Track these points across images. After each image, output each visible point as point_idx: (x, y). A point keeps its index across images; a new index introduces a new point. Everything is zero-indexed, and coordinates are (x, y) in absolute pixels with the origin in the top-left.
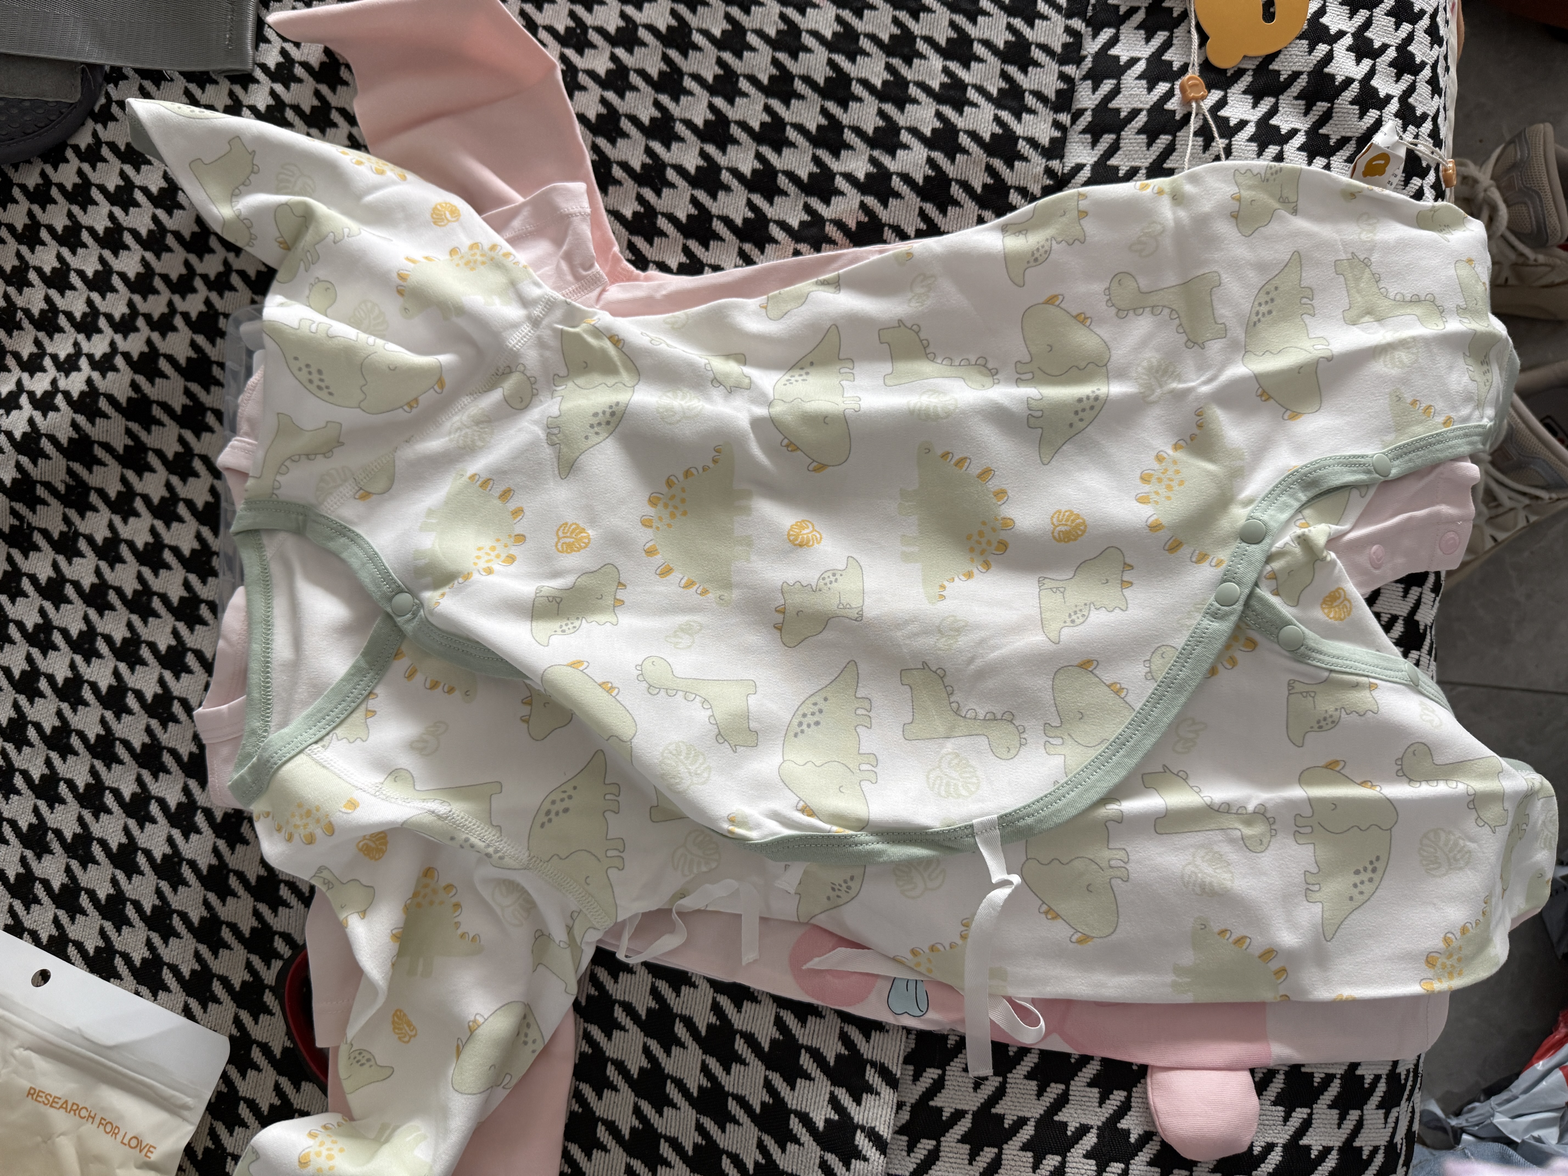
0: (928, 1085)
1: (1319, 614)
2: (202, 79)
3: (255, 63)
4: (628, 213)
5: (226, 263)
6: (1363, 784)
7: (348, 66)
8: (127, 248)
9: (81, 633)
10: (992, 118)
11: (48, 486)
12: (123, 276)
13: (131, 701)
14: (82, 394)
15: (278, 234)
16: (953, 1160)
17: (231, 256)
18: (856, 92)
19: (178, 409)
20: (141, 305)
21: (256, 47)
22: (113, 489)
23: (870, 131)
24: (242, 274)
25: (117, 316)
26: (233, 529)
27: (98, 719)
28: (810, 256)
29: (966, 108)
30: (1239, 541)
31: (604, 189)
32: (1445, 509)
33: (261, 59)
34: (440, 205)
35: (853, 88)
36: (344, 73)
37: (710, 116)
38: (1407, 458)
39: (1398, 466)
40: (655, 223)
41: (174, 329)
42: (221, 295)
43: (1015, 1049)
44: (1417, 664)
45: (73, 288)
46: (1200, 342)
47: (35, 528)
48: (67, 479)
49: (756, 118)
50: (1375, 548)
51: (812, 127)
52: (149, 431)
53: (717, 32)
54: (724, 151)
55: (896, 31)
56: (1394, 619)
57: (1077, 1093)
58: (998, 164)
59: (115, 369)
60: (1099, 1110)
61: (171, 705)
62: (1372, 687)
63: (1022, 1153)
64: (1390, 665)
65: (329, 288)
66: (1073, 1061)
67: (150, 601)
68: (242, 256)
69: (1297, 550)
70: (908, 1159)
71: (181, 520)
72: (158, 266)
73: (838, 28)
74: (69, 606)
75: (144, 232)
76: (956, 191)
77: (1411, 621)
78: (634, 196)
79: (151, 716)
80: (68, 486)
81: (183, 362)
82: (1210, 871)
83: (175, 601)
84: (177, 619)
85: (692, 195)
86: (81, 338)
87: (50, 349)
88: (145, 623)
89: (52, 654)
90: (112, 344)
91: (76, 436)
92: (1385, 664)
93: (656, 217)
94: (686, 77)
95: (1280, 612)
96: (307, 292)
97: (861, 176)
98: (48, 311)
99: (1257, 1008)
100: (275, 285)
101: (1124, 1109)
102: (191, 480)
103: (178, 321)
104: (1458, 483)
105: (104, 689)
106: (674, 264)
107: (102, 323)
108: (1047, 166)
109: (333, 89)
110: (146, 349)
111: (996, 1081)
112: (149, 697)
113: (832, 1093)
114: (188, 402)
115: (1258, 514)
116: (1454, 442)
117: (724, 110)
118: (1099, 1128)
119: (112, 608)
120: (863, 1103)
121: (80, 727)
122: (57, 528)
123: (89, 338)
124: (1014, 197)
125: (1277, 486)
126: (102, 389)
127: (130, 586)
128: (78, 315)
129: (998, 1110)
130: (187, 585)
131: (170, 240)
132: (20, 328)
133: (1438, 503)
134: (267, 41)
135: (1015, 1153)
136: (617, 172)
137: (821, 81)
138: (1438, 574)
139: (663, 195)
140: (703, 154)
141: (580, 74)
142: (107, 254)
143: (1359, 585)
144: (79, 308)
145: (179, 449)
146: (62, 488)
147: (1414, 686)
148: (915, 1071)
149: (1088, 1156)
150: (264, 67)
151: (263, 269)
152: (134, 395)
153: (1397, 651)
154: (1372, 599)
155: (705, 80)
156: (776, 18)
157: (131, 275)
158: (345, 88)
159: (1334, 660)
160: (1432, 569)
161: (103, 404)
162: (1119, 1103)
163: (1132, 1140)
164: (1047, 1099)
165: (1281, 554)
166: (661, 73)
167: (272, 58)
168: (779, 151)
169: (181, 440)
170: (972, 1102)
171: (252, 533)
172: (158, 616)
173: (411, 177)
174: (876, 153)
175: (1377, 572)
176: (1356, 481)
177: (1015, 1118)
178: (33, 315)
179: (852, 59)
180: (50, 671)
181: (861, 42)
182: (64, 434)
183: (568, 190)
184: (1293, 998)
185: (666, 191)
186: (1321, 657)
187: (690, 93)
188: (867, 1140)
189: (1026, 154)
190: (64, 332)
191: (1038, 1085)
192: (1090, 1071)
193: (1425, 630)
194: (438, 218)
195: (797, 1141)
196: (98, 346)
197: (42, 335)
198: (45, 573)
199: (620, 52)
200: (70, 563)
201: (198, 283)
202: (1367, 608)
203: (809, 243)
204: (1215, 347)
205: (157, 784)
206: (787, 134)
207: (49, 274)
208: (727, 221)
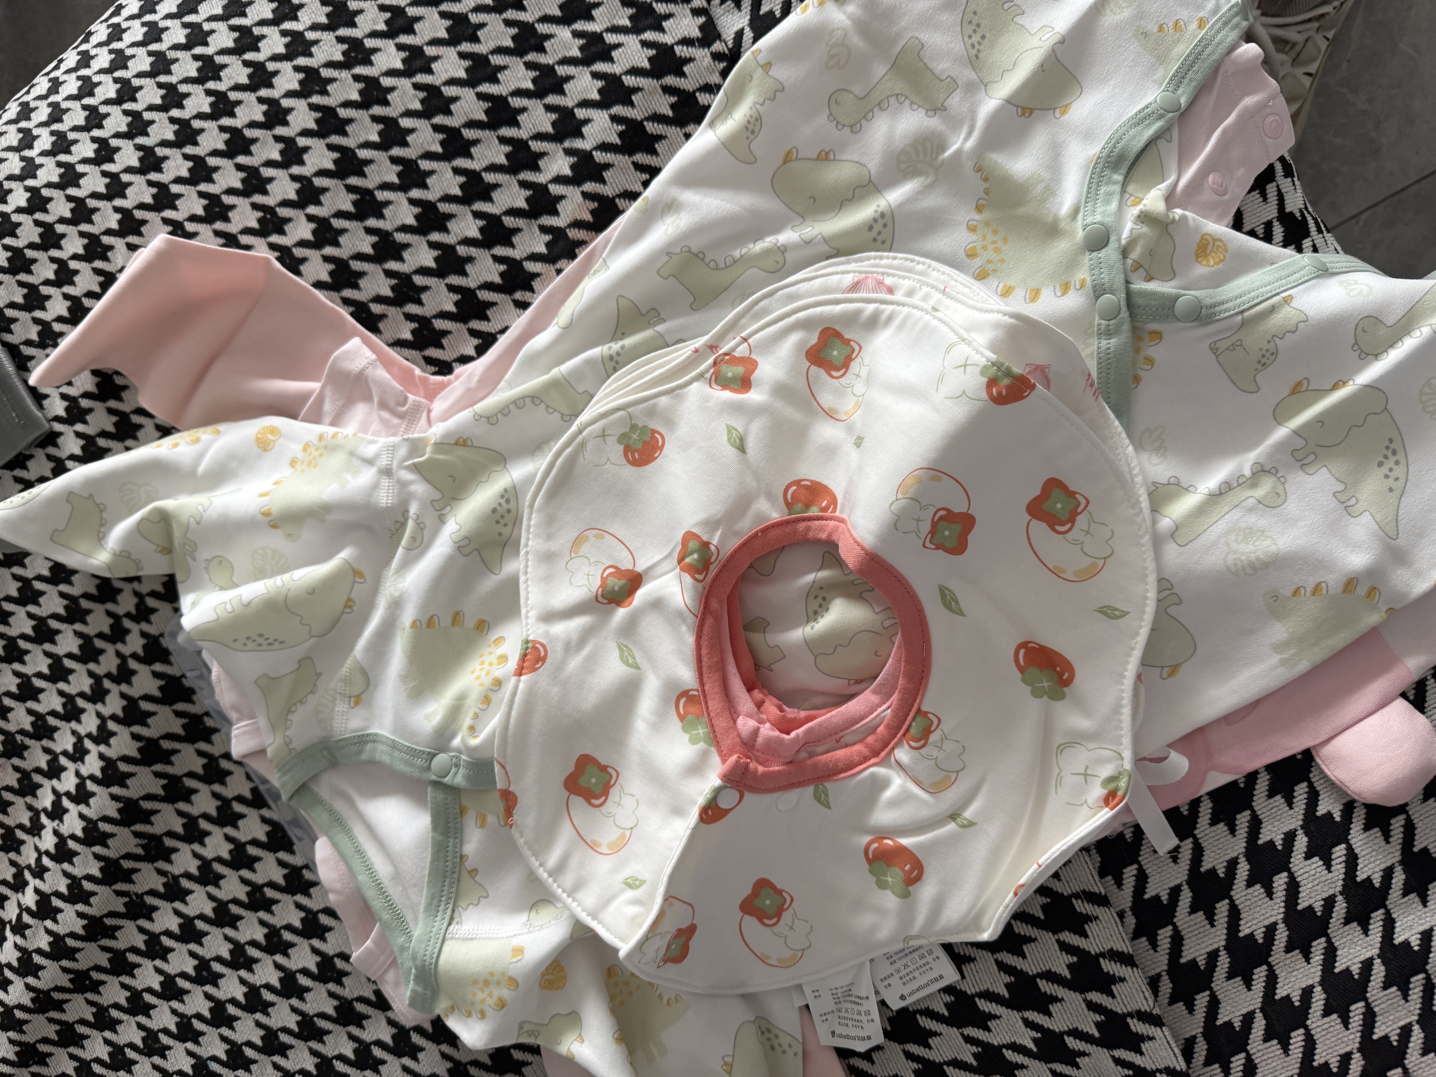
0: (1133, 884)
1: (1200, 270)
2: (20, 461)
3: (49, 421)
4: (407, 335)
5: (136, 594)
6: (1335, 387)
7: (117, 373)
8: (58, 632)
9: (231, 952)
10: (639, 46)
11: (128, 856)
12: (70, 656)
13: (303, 981)
14: (103, 770)
15: (154, 547)
16: (1195, 933)
17: (136, 585)
18: (517, 106)
19: (181, 731)
20: (99, 670)
21: (41, 407)
22: (177, 825)
23: (550, 129)
24: (153, 594)
25: (87, 690)
26: (284, 797)
27: (289, 1010)
28: (570, 267)
29: (613, 54)
30: (1087, 253)
31: (374, 329)
32: (1249, 101)
33: (51, 414)
34: (259, 433)
35: (512, 104)
36: (118, 381)
37: (417, 210)
38: (1186, 81)
39: (1183, 93)
40: (434, 328)
41: (134, 672)
42: (149, 622)
43: (1187, 807)
44: (1315, 250)
45: (42, 690)
46: (939, 106)
47: (143, 894)
48: (138, 841)
49: (453, 185)
50: (1210, 178)
51: (502, 160)
52: (171, 763)
53: (375, 138)
54: (446, 230)
55: (514, 31)
56: (1268, 225)
57: (1264, 810)
58: (670, 80)
59: (113, 734)
60: (1292, 812)
61: (334, 965)
62: (1287, 301)
63: (1250, 890)
64: (1291, 270)
65: (221, 561)
66: (1242, 785)
67: (263, 894)
68: (143, 579)
69: (1144, 229)
70: (1157, 955)
71: (242, 816)
72: (90, 630)
73: (467, 63)
74: (209, 937)
75: (61, 611)
76: (652, 128)
77: (1285, 217)
78: (403, 318)
79: (326, 982)
80: (143, 847)
81: (157, 693)
82: (1250, 548)
83: (281, 881)
84: (293, 894)
85: (447, 285)
86: (73, 724)
87: (58, 749)
88: (271, 913)
89: (221, 982)
90: (99, 715)
91: (122, 805)
92: (1286, 272)
93: (431, 323)
94: (376, 192)
95: (1163, 294)
96: (206, 576)
97: (567, 171)
98: (36, 721)
99: (1373, 634)
100: (180, 587)
101: (1313, 797)
102: (228, 779)
103: (133, 664)
104: (1246, 70)
105: (277, 984)
106: (471, 352)
107: (81, 703)
108: (712, 53)
109: (120, 399)
110: (124, 703)
111: (1188, 845)
112: (314, 969)
113: (1058, 941)
114: (184, 721)
115: (1089, 220)
116: (1219, 37)
117: (424, 198)
118: (1302, 827)
119: (240, 918)
120: (1089, 933)
121: (280, 1025)
122: (158, 883)
123: (79, 721)
124: (703, 98)
125: (1090, 183)
126: (115, 757)
127: (241, 893)
128: (60, 709)
129: (1206, 866)
130: (281, 863)
131: (85, 604)
132: (26, 748)
133: (1240, 100)
134: (46, 396)
135: (1244, 893)
136: (376, 308)
137: (483, 117)
138: (1282, 159)
139: (424, 301)
140: (433, 245)
141: (294, 250)
142: (48, 647)
143: (1218, 220)
144: (57, 703)
145: (204, 761)
146: (140, 851)
147: (1325, 272)
148: (1114, 879)
149: (1308, 856)
150: (57, 419)
151: (166, 579)
152: (140, 744)
153: (1289, 251)
154: (1238, 224)
155: (393, 184)
156: (412, 91)
157: (76, 651)
158: (127, 392)
159: (1238, 301)
160: (1273, 159)
161: (123, 767)
162: (1305, 796)
163: (1338, 819)
164: (1242, 831)
165: (1133, 241)
166: (355, 203)
167: (58, 407)
168: (489, 199)
169: (200, 753)
170: (1179, 874)
171: (302, 789)
172: (277, 902)
173: (222, 427)
174: (567, 144)
175: (1226, 197)
176: (1156, 132)
177: (1225, 864)
178: (28, 732)
179: (495, 81)
180: (229, 996)
181: (492, 62)
182: (112, 810)
183: (347, 352)
184: (1397, 607)
185: (424, 297)
186: (1225, 306)
187: (388, 203)
188: (1113, 963)
189: (688, 56)
190: (59, 729)
191: (1226, 825)
192: (1262, 784)
193: (1303, 215)
194: (264, 445)
195: (1056, 1000)
196: (89, 724)
197: (45, 742)
198: (173, 924)
199: (312, 210)
200: (186, 903)
201: (127, 623)
202: (1239, 234)
203: (564, 258)
204: (955, 101)
205: (367, 1031)
206: (486, 180)
207: (17, 692)
208: (488, 286)
